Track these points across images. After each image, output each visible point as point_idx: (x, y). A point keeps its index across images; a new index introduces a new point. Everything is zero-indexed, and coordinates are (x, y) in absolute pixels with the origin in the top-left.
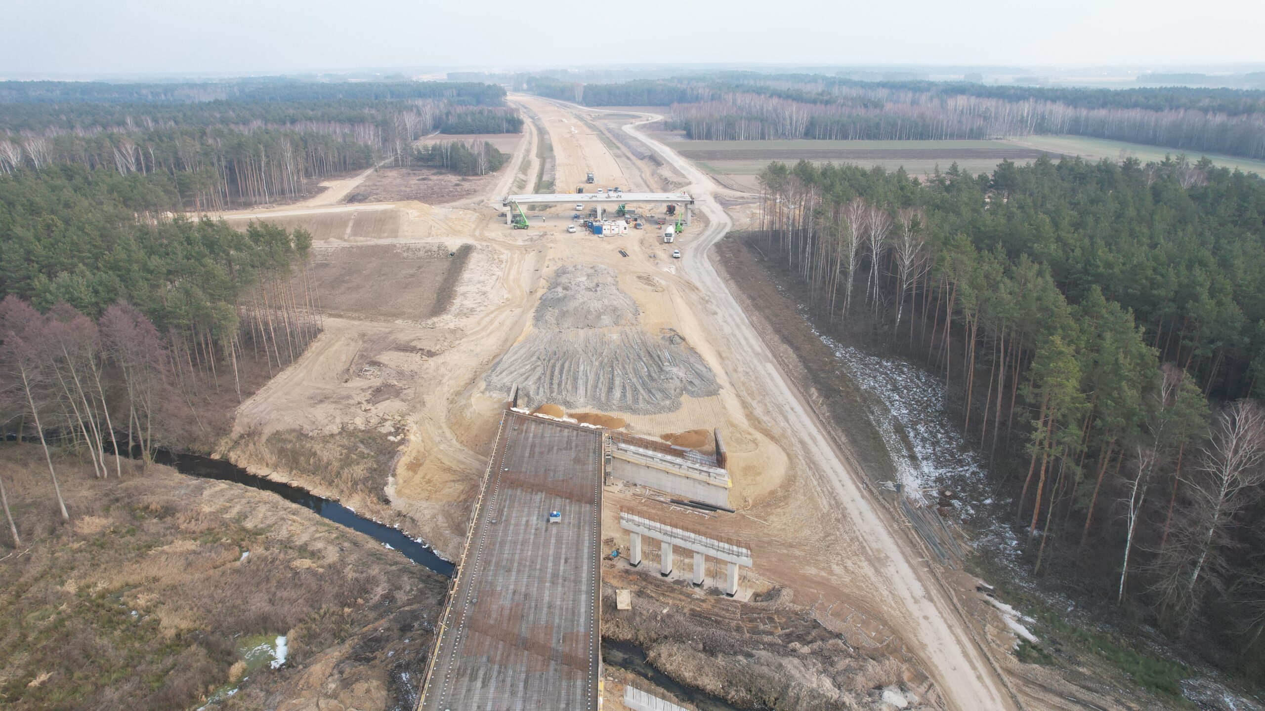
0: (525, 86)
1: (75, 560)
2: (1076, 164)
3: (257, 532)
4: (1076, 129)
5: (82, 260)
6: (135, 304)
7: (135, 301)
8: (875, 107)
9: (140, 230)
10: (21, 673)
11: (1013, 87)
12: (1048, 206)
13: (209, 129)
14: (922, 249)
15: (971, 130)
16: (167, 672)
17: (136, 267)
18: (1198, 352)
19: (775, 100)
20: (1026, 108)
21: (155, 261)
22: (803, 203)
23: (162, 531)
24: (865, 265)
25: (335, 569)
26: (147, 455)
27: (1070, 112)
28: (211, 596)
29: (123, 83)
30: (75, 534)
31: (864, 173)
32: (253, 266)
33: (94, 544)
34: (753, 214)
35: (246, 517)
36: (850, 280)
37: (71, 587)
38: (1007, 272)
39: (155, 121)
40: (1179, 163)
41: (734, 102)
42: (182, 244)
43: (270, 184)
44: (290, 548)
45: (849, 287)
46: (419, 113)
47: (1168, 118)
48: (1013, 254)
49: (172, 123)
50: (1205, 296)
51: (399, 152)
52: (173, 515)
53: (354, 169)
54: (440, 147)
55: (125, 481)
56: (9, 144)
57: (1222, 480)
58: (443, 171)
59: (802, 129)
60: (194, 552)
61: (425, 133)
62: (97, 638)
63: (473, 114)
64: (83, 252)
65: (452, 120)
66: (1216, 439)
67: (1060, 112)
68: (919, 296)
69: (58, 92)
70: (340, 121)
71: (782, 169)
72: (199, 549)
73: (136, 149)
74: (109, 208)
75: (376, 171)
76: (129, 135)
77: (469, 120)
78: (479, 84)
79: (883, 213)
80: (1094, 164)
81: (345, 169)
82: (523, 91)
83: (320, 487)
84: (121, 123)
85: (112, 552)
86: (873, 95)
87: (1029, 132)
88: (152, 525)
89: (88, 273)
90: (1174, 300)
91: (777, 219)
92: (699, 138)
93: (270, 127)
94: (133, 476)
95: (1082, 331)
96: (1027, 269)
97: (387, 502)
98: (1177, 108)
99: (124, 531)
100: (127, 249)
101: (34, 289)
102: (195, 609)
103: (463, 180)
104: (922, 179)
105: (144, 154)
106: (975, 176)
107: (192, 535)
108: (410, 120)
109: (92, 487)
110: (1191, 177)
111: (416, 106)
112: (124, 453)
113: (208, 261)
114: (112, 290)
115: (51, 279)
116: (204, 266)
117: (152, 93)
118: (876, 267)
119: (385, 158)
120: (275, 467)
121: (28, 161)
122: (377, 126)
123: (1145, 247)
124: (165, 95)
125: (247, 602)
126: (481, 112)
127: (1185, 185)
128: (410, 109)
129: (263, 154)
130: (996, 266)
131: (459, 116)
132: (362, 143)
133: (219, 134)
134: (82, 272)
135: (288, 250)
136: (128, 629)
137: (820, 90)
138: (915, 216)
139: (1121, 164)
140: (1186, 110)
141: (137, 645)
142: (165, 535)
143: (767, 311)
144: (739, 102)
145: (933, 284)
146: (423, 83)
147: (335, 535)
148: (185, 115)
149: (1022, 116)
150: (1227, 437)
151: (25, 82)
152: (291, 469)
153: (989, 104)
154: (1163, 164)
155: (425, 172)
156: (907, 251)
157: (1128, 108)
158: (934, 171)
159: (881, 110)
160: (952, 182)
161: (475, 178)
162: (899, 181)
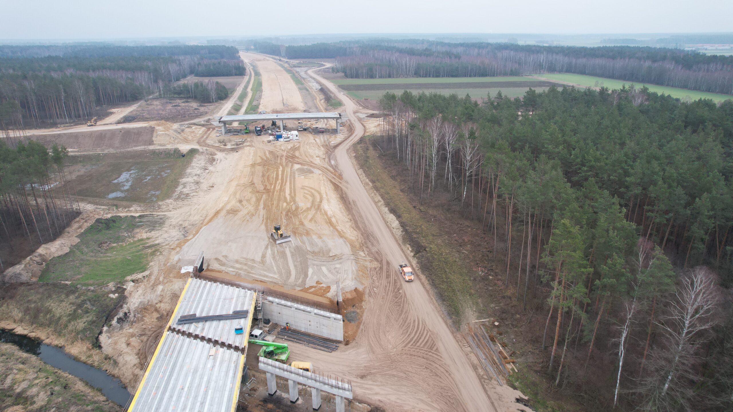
0: (252, 47)
2: (572, 91)
4: (570, 70)
8: (456, 58)
12: (557, 118)
15: (512, 71)
18: (657, 221)
19: (398, 54)
20: (542, 57)
24: (443, 159)
27: (566, 59)
31: (444, 99)
34: (377, 125)
36: (434, 170)
38: (532, 166)
40: (630, 90)
41: (374, 56)
43: (69, 110)
45: (433, 174)
46: (179, 64)
47: (619, 64)
51: (161, 89)
54: (187, 85)
57: (684, 323)
58: (190, 100)
59: (412, 71)
61: (184, 76)
63: (214, 64)
65: (201, 69)
66: (681, 295)
67: (561, 59)
68: (477, 180)
70: (125, 69)
71: (393, 97)
75: (147, 101)
77: (212, 68)
78: (223, 46)
79: (454, 125)
80: (583, 91)
83: (52, 337)
86: (454, 51)
87: (544, 71)
90: (640, 185)
91: (392, 129)
92: (352, 78)
93: (78, 73)
96: (544, 163)
97: (99, 347)
98: (624, 58)
104: (479, 102)
106: (512, 99)
108: (173, 68)
110: (638, 98)
111: (179, 60)
118: (450, 161)
119: (152, 93)
120: (20, 322)
122: (150, 73)
126: (219, 63)
127: (636, 104)
128: (174, 62)
129: (62, 91)
130: (525, 162)
131: (206, 66)
132: (139, 84)
135: (45, 161)
137: (425, 48)
138: (472, 128)
139: (598, 91)
140: (629, 59)
144: (376, 55)
145: (484, 174)
146: (190, 46)
147: (50, 380)
149: (540, 61)
150: (688, 293)
152: (32, 324)
153: (521, 55)
154: (622, 90)
155: (178, 101)
156: (468, 151)
157: (598, 58)
158: (487, 97)
159: (459, 59)
160: (498, 103)
161: (209, 104)
162: (465, 103)
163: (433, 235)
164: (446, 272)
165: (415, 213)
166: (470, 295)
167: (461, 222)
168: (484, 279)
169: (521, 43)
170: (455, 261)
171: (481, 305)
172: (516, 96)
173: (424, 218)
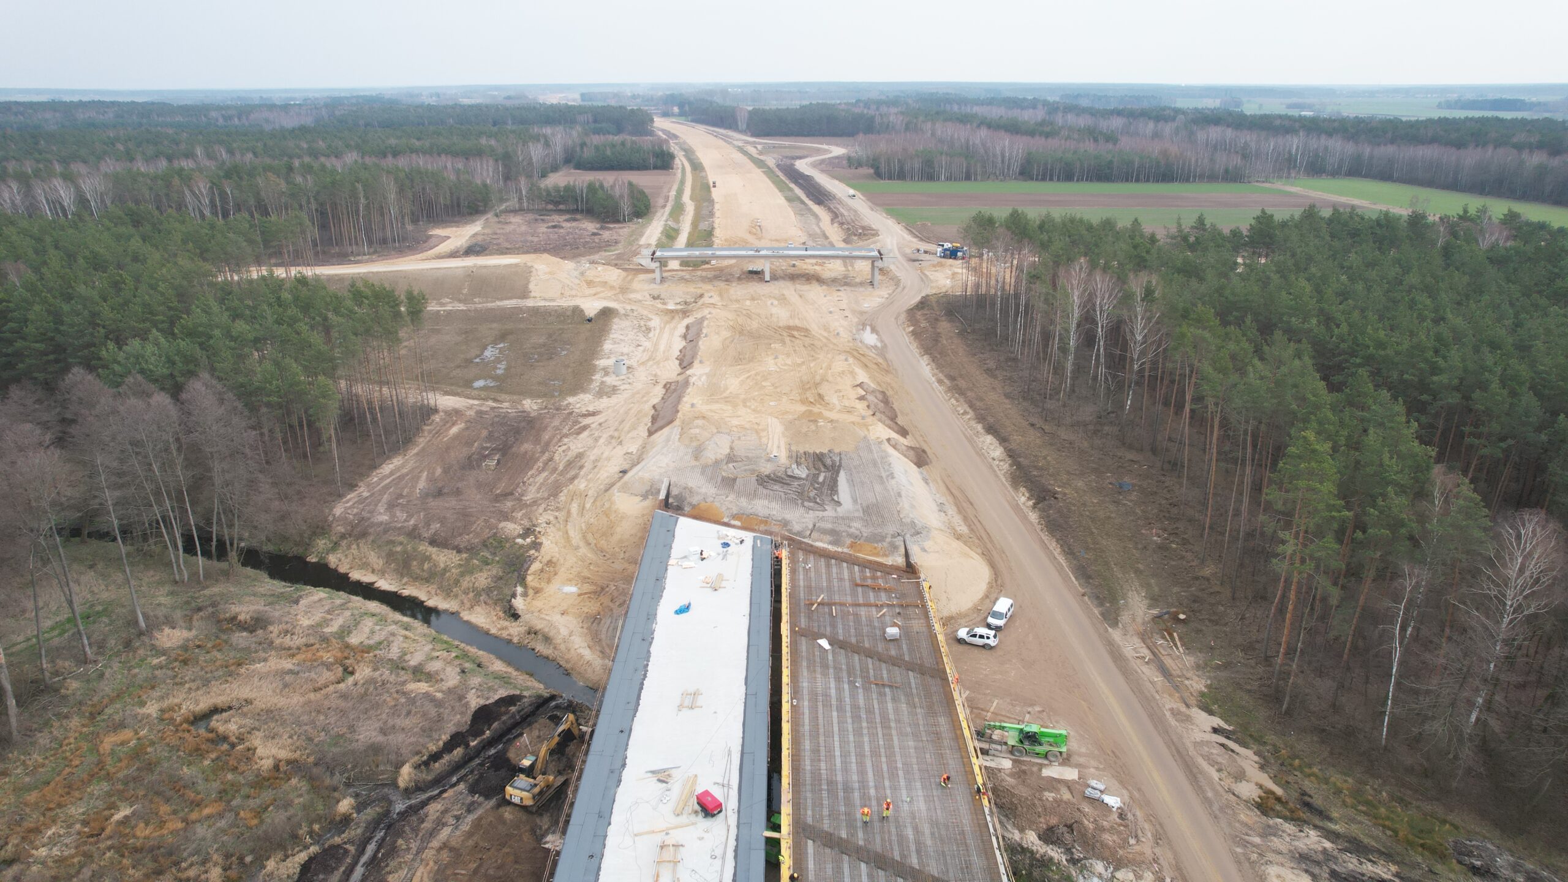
0: (676, 109)
1: (155, 677)
2: (1351, 217)
3: (366, 649)
4: (1356, 170)
5: (155, 325)
6: (220, 379)
7: (217, 374)
8: (1107, 141)
9: (222, 289)
10: (100, 804)
11: (1280, 117)
12: (1313, 270)
13: (297, 163)
14: (1157, 323)
15: (1226, 171)
16: (266, 808)
17: (217, 332)
18: (1485, 451)
19: (983, 133)
20: (1295, 143)
21: (240, 326)
22: (1015, 262)
23: (253, 646)
24: (1089, 340)
25: (457, 695)
26: (233, 555)
27: (1350, 148)
28: (313, 722)
29: (189, 103)
30: (153, 647)
31: (1090, 228)
32: (356, 334)
33: (176, 660)
34: (954, 274)
35: (349, 632)
36: (1071, 358)
37: (152, 709)
38: (1258, 352)
39: (231, 152)
40: (1479, 217)
41: (933, 134)
42: (270, 305)
43: (369, 231)
44: (403, 669)
45: (1069, 366)
46: (547, 144)
47: (1471, 157)
48: (1266, 329)
49: (249, 156)
50: (1495, 386)
51: (524, 193)
52: (264, 628)
53: (471, 214)
54: (574, 186)
55: (207, 587)
56: (60, 181)
57: (1505, 604)
58: (578, 216)
59: (1016, 167)
60: (290, 672)
61: (555, 169)
62: (185, 769)
63: (614, 146)
64: (156, 315)
65: (588, 154)
66: (1498, 556)
67: (1338, 148)
68: (1153, 379)
69: (111, 115)
70: (455, 154)
71: (991, 221)
72: (296, 669)
73: (211, 188)
74: (184, 262)
75: (497, 216)
76: (200, 170)
77: (609, 153)
78: (621, 107)
79: (1111, 277)
80: (1374, 217)
81: (459, 213)
82: (674, 115)
83: (436, 598)
84: (189, 155)
85: (197, 669)
86: (1104, 125)
87: (1299, 172)
88: (240, 638)
89: (162, 340)
90: (1457, 389)
91: (984, 282)
92: (890, 178)
93: (368, 160)
94: (217, 581)
95: (1342, 423)
96: (1281, 348)
97: (515, 616)
98: (1484, 145)
99: (209, 645)
100: (206, 312)
101: (100, 359)
102: (295, 738)
103: (602, 228)
104: (1160, 235)
105: (220, 195)
106: (1226, 231)
107: (290, 652)
108: (536, 152)
109: (172, 593)
110: (1492, 234)
111: (545, 136)
112: (206, 554)
113: (303, 327)
114: (189, 360)
115: (120, 349)
116: (298, 333)
117: (223, 116)
118: (1102, 343)
119: (507, 200)
120: (382, 573)
121: (82, 201)
122: (497, 160)
123: (1428, 323)
124: (239, 119)
125: (355, 731)
126: (623, 144)
127: (1484, 244)
128: (536, 138)
129: (362, 195)
130: (1246, 345)
131: (597, 148)
132: (479, 182)
133: (308, 169)
134: (156, 339)
135: (397, 315)
136: (218, 758)
137: (1039, 118)
138: (1149, 282)
139: (1406, 218)
140: (1495, 148)
141: (230, 776)
142: (256, 652)
143: (969, 394)
144: (939, 132)
145: (1169, 365)
146: (552, 106)
147: (454, 655)
148: (265, 145)
149: (1290, 152)
150: (1511, 554)
151: (71, 102)
152: (402, 576)
153: (1248, 138)
154: (1461, 217)
155: (557, 218)
156: (1139, 324)
157: (1423, 144)
158: (1175, 225)
159: (1115, 144)
160: (1197, 239)
161: (616, 226)
162: (1132, 238)
163: (1068, 473)
164: (1092, 533)
165: (1033, 436)
166: (1138, 572)
167: (1119, 454)
168: (1162, 548)
169: (1250, 108)
170: (1109, 517)
171: (1156, 589)
172: (1233, 226)
173: (1051, 444)
